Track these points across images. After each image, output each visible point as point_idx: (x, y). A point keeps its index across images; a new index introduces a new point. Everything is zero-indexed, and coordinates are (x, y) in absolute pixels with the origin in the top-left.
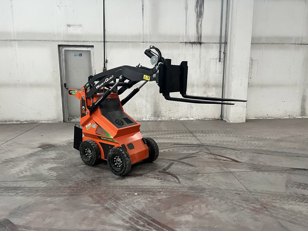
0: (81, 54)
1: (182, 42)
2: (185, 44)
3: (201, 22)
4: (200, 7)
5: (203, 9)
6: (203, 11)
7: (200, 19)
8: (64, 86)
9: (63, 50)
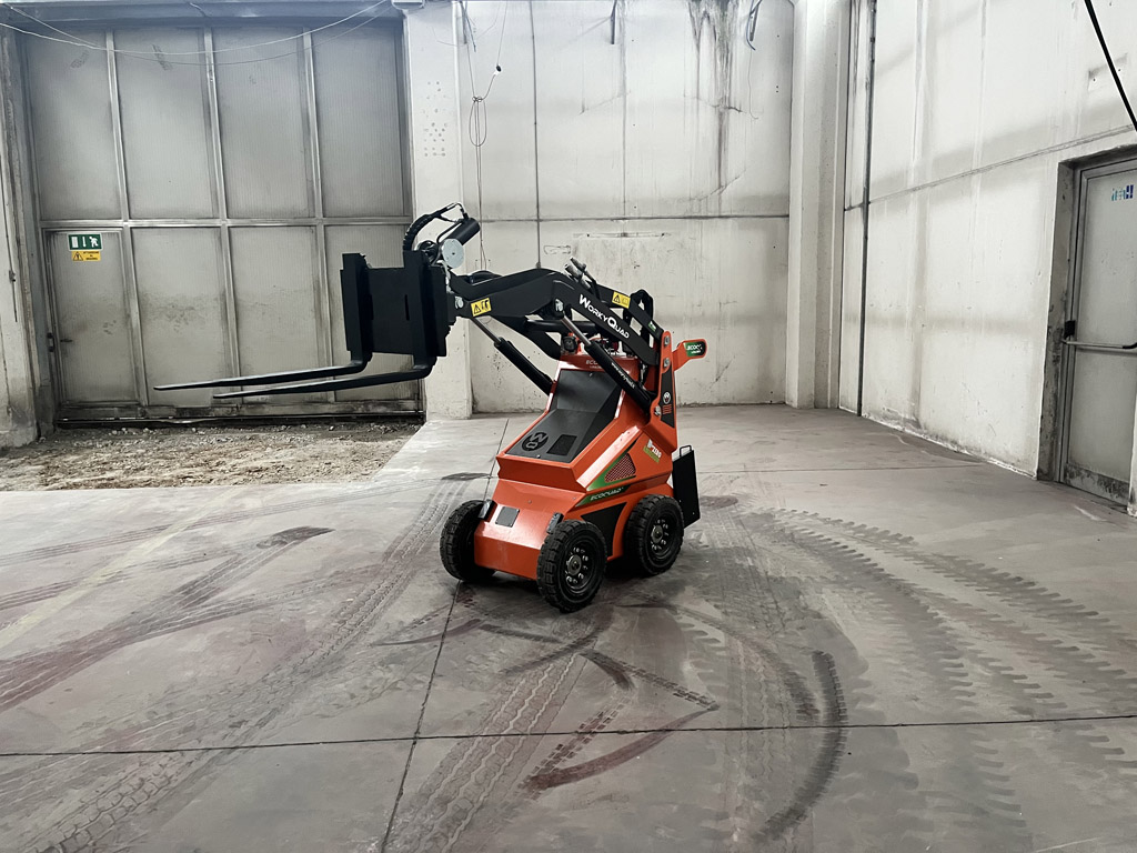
0: (1132, 187)
8: (1065, 333)
9: (1084, 180)
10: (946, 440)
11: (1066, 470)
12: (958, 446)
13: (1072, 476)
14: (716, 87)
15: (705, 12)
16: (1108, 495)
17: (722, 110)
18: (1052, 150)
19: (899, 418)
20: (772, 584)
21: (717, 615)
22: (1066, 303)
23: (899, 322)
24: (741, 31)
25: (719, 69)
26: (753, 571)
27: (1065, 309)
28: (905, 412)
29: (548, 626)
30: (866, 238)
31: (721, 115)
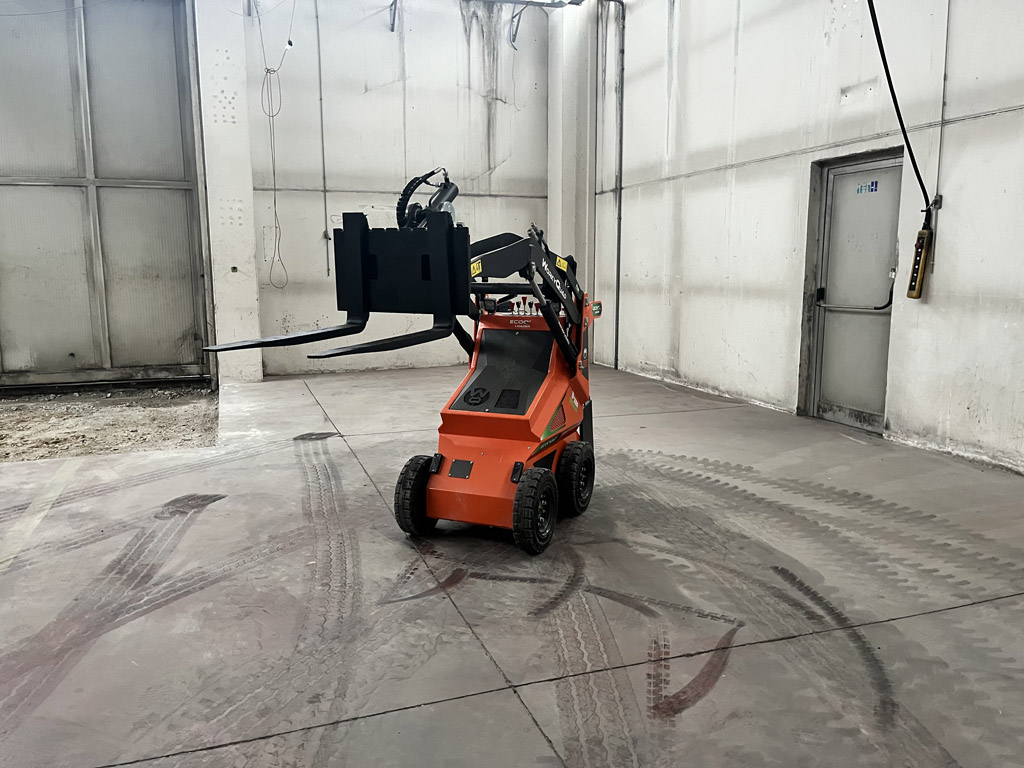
0: (876, 183)
8: (817, 298)
9: (831, 177)
10: (707, 386)
11: (819, 407)
12: (719, 391)
13: (825, 411)
14: (485, 80)
15: (474, 13)
16: (858, 425)
17: (490, 100)
18: (804, 152)
19: (658, 370)
20: (684, 513)
21: (662, 543)
22: (815, 274)
23: (656, 289)
24: (505, 32)
25: (487, 64)
26: (654, 503)
27: (815, 279)
28: (664, 365)
29: (532, 568)
30: (620, 218)
31: (489, 105)
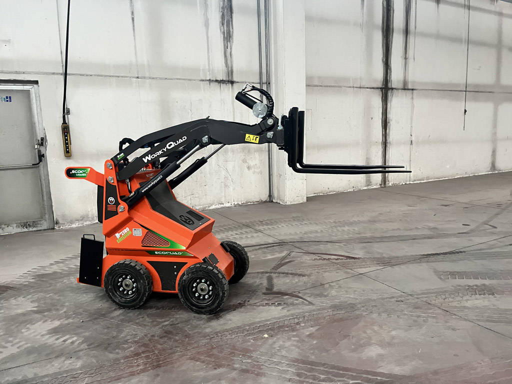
1: (204, 79)
2: (208, 82)
3: (231, 49)
4: (228, 26)
5: (232, 28)
6: (233, 32)
7: (229, 43)
